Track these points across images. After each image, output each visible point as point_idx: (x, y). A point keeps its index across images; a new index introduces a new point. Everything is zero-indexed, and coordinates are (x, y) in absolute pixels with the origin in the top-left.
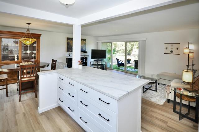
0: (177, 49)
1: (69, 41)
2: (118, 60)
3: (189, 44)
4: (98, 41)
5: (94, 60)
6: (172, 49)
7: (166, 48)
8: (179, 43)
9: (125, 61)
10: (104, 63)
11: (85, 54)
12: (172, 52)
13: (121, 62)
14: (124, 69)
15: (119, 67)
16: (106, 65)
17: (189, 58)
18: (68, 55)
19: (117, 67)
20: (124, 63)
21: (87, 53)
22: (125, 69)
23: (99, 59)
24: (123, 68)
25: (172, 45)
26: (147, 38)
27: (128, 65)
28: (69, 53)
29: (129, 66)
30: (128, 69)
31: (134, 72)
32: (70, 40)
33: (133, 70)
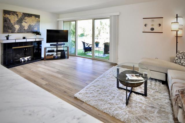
0: (160, 25)
1: (7, 16)
2: (84, 43)
3: (177, 17)
4: (58, 20)
5: (51, 45)
6: (153, 25)
7: (145, 25)
8: (163, 18)
9: (93, 44)
10: (65, 49)
11: (38, 36)
12: (152, 29)
13: (87, 46)
14: (91, 55)
15: (86, 52)
16: (68, 51)
17: (177, 37)
18: (6, 38)
19: (84, 52)
20: (91, 47)
21: (40, 35)
22: (93, 54)
23: (59, 43)
24: (90, 53)
25: (153, 21)
26: (120, 13)
27: (96, 49)
28: (7, 35)
29: (98, 50)
30: (96, 54)
31: (103, 58)
32: (9, 14)
33: (102, 55)
